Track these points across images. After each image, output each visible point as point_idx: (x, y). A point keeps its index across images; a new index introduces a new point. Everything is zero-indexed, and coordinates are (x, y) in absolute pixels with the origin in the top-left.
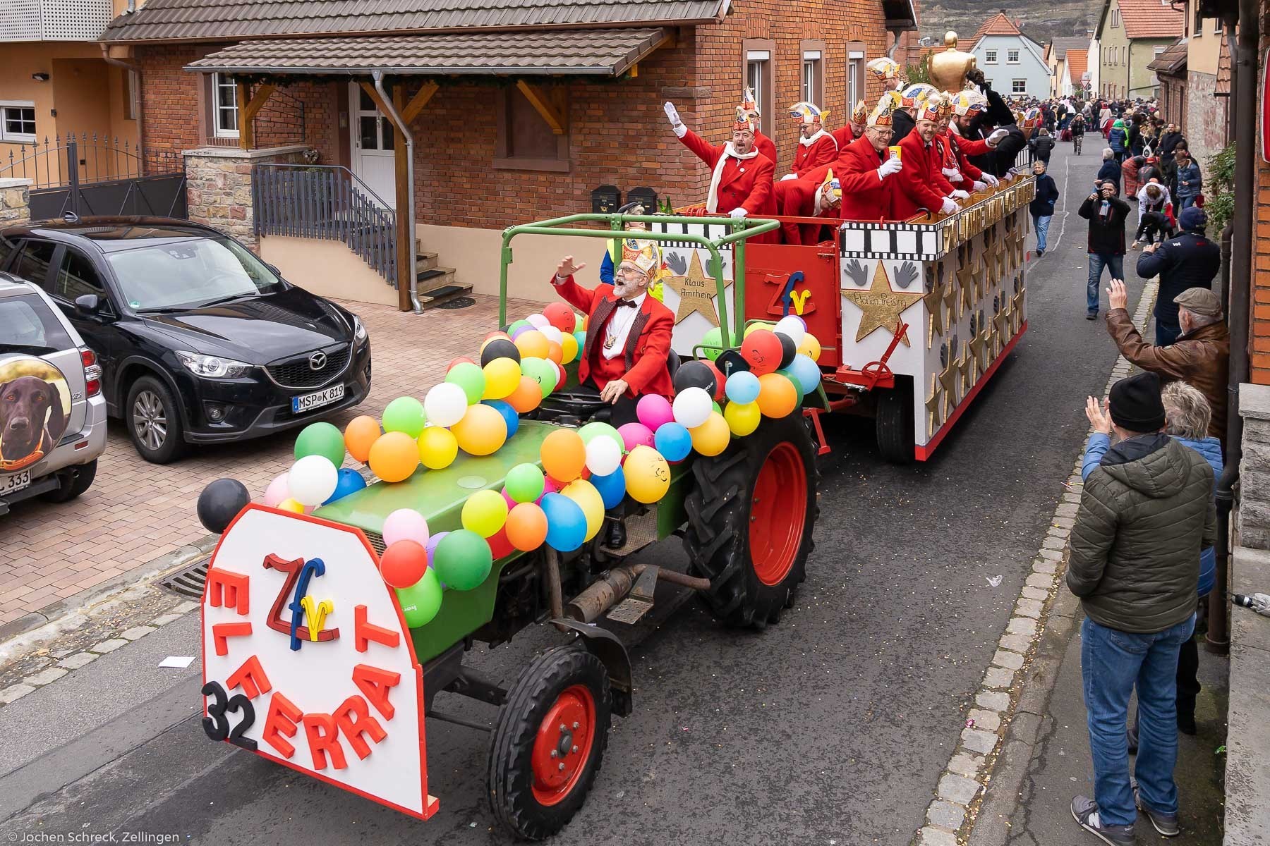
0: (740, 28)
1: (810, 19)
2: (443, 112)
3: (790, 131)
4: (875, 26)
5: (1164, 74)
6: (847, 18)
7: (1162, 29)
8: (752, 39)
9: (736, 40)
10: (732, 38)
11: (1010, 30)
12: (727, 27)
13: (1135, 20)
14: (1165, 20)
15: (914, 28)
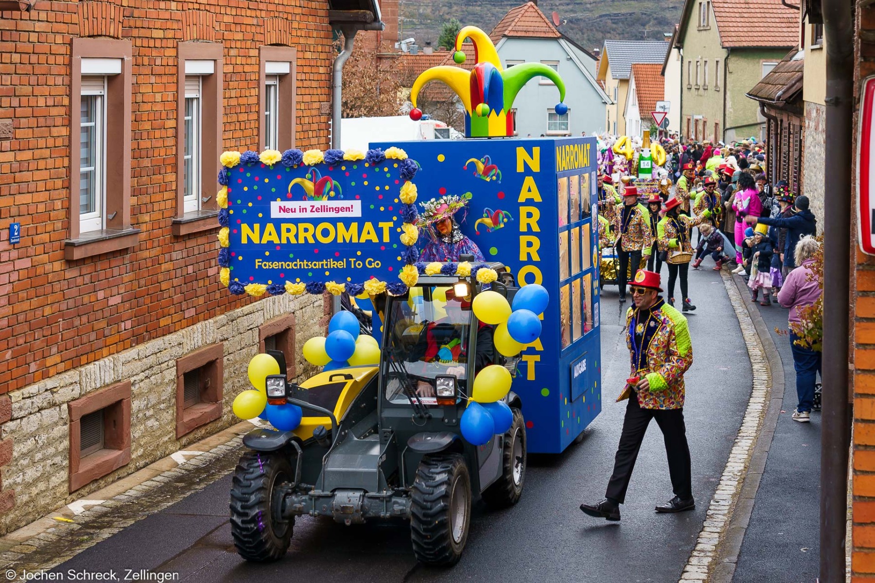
0: (67, 18)
1: (196, 6)
3: (158, 197)
4: (312, 22)
5: (771, 106)
6: (261, 6)
7: (772, 34)
8: (89, 36)
9: (59, 39)
10: (51, 36)
11: (544, 29)
12: (43, 16)
13: (733, 20)
14: (777, 20)
15: (376, 25)
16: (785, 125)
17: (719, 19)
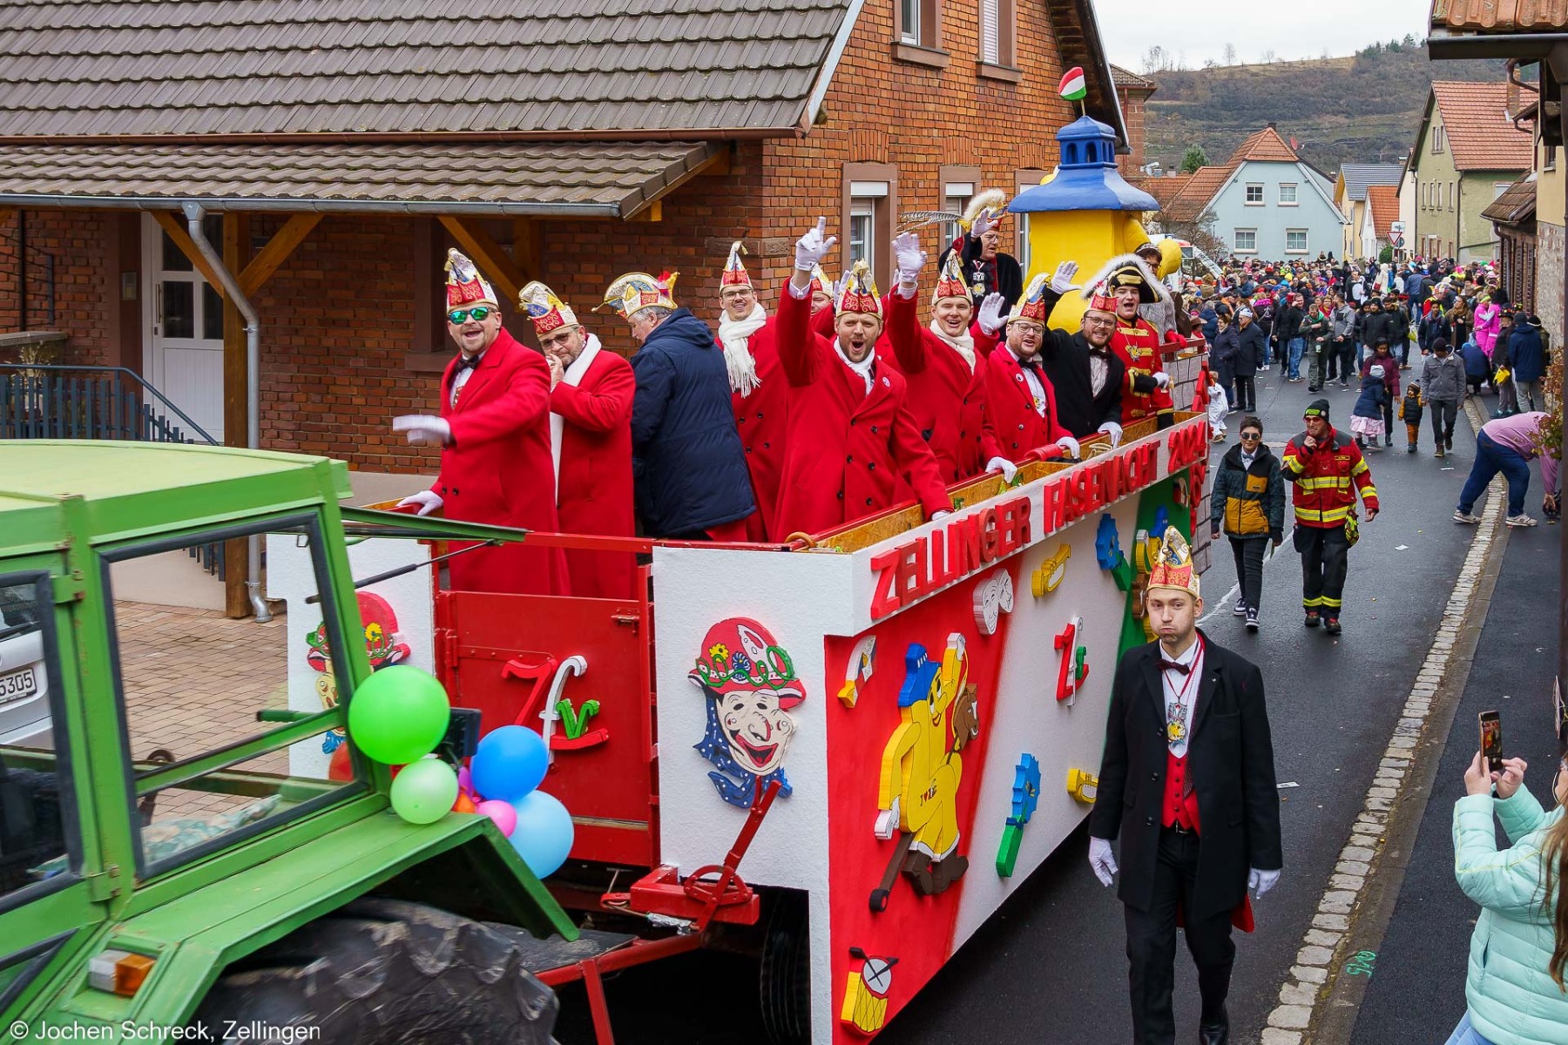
0: (838, 144)
1: (956, 133)
2: (318, 275)
5: (1504, 226)
6: (1017, 132)
7: (1505, 157)
8: (858, 161)
9: (831, 164)
10: (825, 161)
11: (1282, 153)
12: (816, 143)
13: (1467, 143)
14: (1510, 144)
15: (1125, 149)
16: (1519, 243)
17: (1452, 143)
